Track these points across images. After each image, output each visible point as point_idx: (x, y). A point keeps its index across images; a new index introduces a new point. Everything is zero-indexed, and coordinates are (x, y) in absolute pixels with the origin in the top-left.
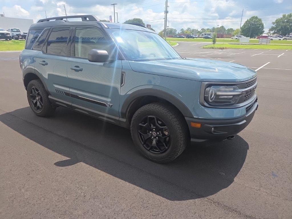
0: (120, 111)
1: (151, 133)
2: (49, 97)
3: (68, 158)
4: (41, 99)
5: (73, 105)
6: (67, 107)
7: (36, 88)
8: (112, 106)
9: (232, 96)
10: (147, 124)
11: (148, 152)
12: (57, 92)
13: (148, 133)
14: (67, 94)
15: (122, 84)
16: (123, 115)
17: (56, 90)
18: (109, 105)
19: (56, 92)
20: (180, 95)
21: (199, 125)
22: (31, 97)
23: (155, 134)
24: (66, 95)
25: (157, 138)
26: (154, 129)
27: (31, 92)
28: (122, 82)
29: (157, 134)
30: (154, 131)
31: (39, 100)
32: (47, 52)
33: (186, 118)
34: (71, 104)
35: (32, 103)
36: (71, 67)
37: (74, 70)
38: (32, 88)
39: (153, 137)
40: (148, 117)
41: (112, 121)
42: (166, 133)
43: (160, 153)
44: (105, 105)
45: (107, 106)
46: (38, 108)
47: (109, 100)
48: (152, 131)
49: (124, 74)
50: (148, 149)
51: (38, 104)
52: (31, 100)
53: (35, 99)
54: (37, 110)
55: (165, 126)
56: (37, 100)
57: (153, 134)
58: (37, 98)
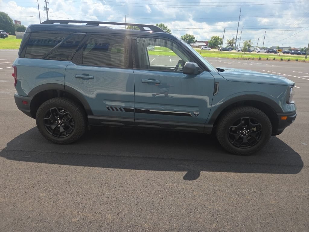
0: (210, 118)
2: (89, 117)
3: (186, 172)
5: (136, 121)
6: (123, 124)
8: (198, 115)
10: (240, 124)
11: (238, 149)
12: (109, 110)
13: (237, 133)
14: (130, 110)
15: (215, 93)
16: (212, 121)
17: (108, 108)
18: (195, 114)
19: (107, 110)
21: (286, 118)
22: (45, 121)
23: (246, 132)
24: (126, 111)
25: (247, 135)
26: (245, 128)
27: (48, 114)
28: (215, 91)
29: (247, 131)
30: (245, 130)
31: (63, 124)
32: (82, 64)
33: (278, 114)
34: (133, 120)
35: (47, 129)
36: (143, 80)
37: (148, 83)
38: (51, 109)
39: (242, 135)
40: (241, 119)
41: (194, 129)
42: (255, 129)
43: (250, 146)
44: (189, 115)
45: (191, 116)
46: (61, 134)
47: (197, 109)
48: (242, 130)
49: (218, 84)
50: (238, 146)
51: (62, 130)
52: (46, 126)
53: (52, 124)
54: (59, 137)
55: (257, 124)
56: (58, 124)
57: (244, 132)
58: (59, 121)
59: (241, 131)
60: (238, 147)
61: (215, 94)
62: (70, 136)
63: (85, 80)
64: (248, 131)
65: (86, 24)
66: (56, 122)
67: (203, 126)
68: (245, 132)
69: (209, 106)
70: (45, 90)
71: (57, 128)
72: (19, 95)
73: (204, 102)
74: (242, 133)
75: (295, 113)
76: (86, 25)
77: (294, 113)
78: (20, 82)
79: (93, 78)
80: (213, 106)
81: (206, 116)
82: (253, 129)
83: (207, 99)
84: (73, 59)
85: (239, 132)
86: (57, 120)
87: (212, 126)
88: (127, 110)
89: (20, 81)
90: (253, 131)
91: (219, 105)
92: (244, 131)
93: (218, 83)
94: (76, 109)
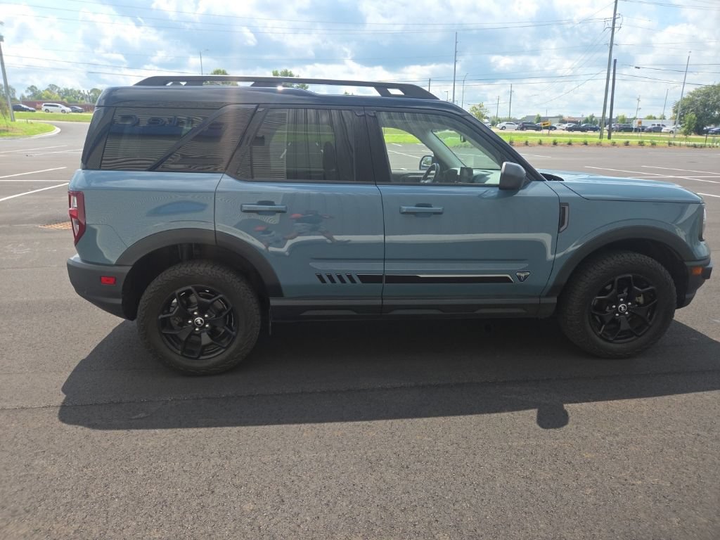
0: (551, 282)
1: (614, 309)
2: (274, 302)
5: (386, 302)
6: (355, 314)
8: (526, 277)
10: (613, 291)
11: (611, 345)
12: (323, 281)
15: (563, 224)
16: (554, 290)
17: (320, 277)
18: (519, 277)
19: (318, 281)
24: (363, 282)
25: (627, 313)
26: (622, 300)
28: (561, 222)
29: (628, 306)
30: (622, 303)
31: (207, 326)
32: (253, 177)
33: (687, 264)
34: (379, 302)
35: (167, 342)
36: (405, 208)
37: (415, 214)
38: (177, 291)
39: (617, 314)
40: (616, 279)
41: (519, 311)
42: (641, 300)
43: (634, 337)
44: (507, 280)
45: (511, 282)
46: (204, 350)
47: (523, 265)
48: (618, 303)
49: (567, 208)
50: (611, 339)
51: (206, 339)
52: (165, 334)
54: (197, 359)
55: (648, 287)
56: (195, 325)
57: (621, 308)
58: (199, 320)
59: (614, 307)
60: (610, 342)
61: (562, 229)
62: (227, 353)
63: (266, 215)
64: (630, 304)
65: (252, 83)
66: (190, 322)
67: (536, 301)
68: (623, 308)
69: (550, 257)
70: (164, 246)
71: (194, 337)
72: (83, 260)
73: (540, 245)
74: (617, 310)
76: (252, 85)
78: (94, 231)
79: (284, 210)
80: (558, 255)
81: (545, 279)
82: (637, 299)
83: (547, 239)
84: (229, 169)
85: (611, 308)
86: (193, 317)
87: (554, 300)
88: (365, 279)
89: (95, 227)
90: (638, 304)
91: (572, 251)
92: (620, 306)
93: (567, 204)
94: (243, 287)
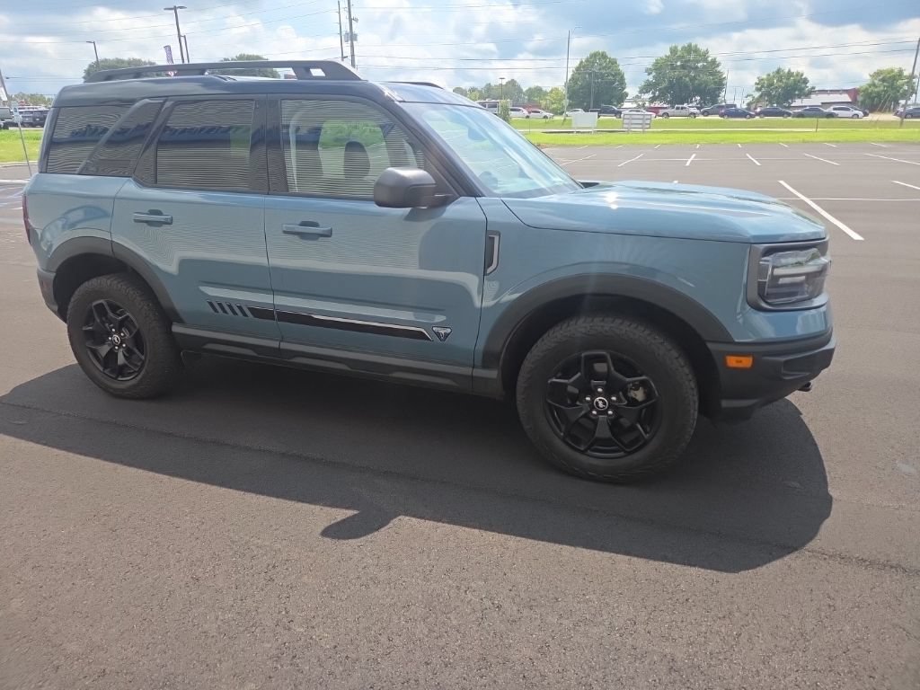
0: (481, 346)
1: (588, 402)
2: (176, 329)
3: (350, 513)
4: (138, 340)
5: (284, 346)
6: (255, 354)
7: (111, 305)
8: (447, 335)
9: (803, 278)
10: (579, 374)
11: (583, 458)
12: (216, 311)
13: (578, 403)
14: (261, 313)
15: (490, 265)
16: (488, 359)
17: (211, 304)
18: (438, 334)
19: (212, 310)
20: (689, 284)
21: (746, 362)
22: (86, 334)
23: (604, 403)
24: (256, 316)
25: (610, 412)
26: (599, 390)
27: (89, 319)
28: (488, 263)
29: (610, 400)
30: (600, 394)
31: (123, 345)
32: (156, 183)
34: (275, 344)
35: (91, 356)
36: (287, 225)
37: (300, 234)
38: (94, 304)
39: (594, 412)
40: (583, 355)
41: (444, 381)
42: (639, 395)
43: (622, 453)
44: (421, 336)
45: (428, 339)
46: (121, 371)
47: (440, 318)
48: (593, 394)
49: (497, 238)
50: (582, 448)
51: (121, 360)
52: (89, 348)
53: (103, 342)
54: (116, 379)
55: (641, 376)
56: (113, 343)
57: (597, 403)
58: (116, 337)
59: (588, 399)
60: (583, 452)
61: (489, 270)
62: (139, 378)
63: (153, 226)
64: (614, 398)
66: (109, 338)
67: (467, 371)
68: (601, 404)
71: (112, 355)
73: (461, 292)
74: (592, 406)
75: (828, 341)
77: (823, 337)
78: (35, 231)
79: (169, 221)
80: (486, 304)
81: (472, 339)
82: (632, 394)
83: (471, 281)
84: (135, 172)
85: (583, 400)
86: (111, 334)
87: (493, 374)
88: (256, 313)
89: (33, 227)
90: (633, 402)
91: (508, 301)
92: (598, 399)
93: (497, 233)
94: (146, 307)
